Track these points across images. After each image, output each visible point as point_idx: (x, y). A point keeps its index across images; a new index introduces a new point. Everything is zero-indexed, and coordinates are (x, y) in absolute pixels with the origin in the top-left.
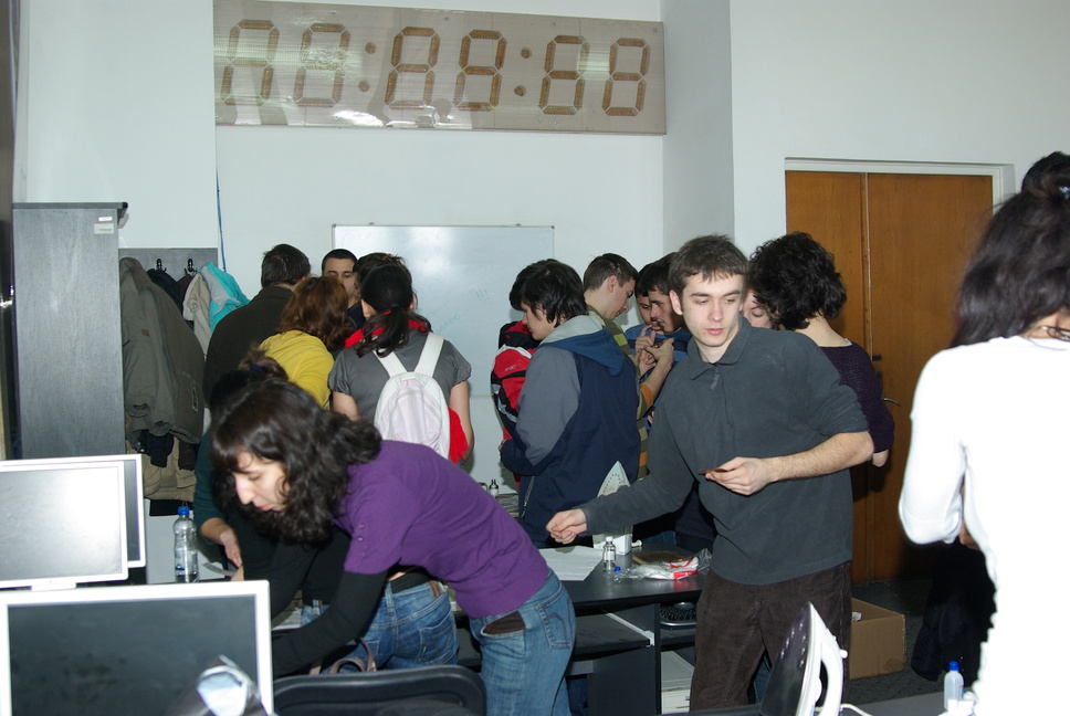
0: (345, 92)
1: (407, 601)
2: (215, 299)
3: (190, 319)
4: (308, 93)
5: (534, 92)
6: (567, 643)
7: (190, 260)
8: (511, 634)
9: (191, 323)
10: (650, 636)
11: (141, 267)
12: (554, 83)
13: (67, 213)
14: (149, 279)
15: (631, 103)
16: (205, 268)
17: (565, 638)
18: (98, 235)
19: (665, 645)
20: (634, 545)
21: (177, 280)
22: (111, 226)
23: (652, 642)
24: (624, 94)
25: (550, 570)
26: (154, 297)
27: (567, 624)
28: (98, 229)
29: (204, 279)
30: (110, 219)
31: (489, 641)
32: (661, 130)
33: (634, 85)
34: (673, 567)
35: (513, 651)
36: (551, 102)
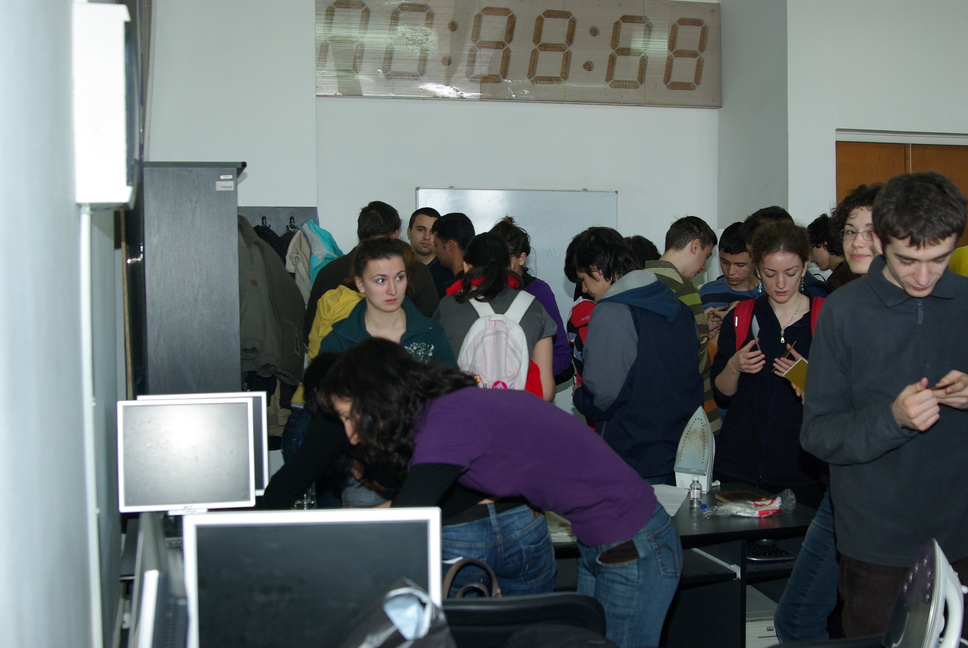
0: (429, 66)
1: (510, 521)
2: (315, 253)
3: (292, 271)
4: (396, 67)
5: (601, 69)
6: (676, 573)
7: (292, 218)
8: (626, 564)
9: (293, 275)
10: (736, 569)
11: (248, 224)
12: (620, 59)
13: (191, 171)
14: (255, 234)
15: (690, 78)
16: (306, 225)
17: (675, 568)
18: (220, 192)
19: (749, 578)
20: (713, 484)
21: (280, 235)
22: (231, 183)
23: (739, 575)
24: (684, 70)
25: (659, 504)
26: (262, 252)
27: (676, 555)
28: (220, 186)
29: (305, 235)
30: (231, 177)
31: (603, 570)
32: (716, 104)
33: (693, 62)
34: (757, 505)
35: (627, 579)
36: (617, 76)
